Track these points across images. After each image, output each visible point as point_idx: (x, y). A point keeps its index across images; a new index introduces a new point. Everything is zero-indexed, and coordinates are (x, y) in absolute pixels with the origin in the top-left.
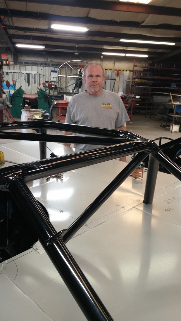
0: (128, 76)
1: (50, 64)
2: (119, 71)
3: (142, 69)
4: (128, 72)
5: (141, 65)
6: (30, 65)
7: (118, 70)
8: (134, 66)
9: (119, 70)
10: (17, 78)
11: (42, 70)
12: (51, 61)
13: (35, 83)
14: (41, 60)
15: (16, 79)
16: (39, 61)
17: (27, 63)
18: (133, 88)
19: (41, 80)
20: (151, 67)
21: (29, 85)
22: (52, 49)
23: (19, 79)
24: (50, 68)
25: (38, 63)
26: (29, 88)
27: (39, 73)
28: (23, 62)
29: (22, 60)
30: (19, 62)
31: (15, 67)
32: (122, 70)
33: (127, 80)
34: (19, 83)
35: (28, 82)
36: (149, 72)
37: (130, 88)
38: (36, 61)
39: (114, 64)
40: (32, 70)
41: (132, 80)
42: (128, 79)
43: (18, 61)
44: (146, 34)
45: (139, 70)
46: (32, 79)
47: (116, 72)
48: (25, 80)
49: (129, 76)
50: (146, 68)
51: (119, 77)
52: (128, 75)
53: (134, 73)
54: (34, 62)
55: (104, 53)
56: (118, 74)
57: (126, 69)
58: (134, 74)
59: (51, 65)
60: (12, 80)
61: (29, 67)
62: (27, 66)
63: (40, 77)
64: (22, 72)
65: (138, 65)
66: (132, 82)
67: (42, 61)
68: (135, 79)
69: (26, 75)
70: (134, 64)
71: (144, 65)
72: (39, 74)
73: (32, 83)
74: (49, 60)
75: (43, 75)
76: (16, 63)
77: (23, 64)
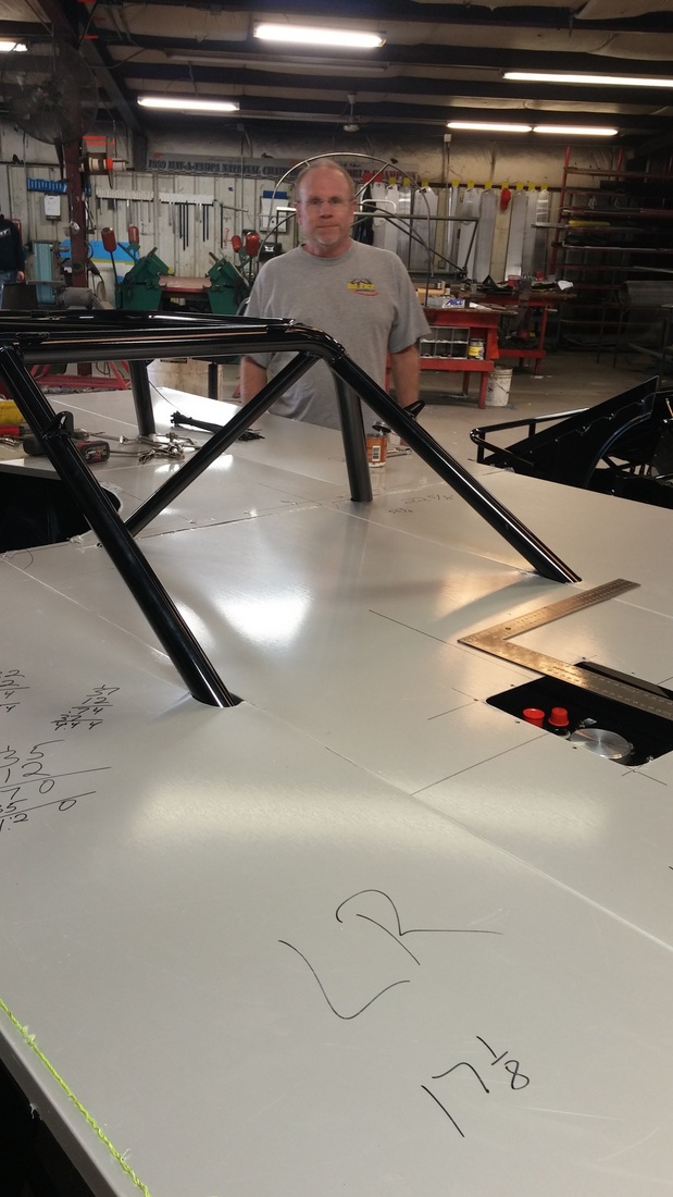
0: (544, 211)
1: (261, 169)
2: (511, 190)
3: (596, 182)
4: (544, 192)
5: (594, 167)
6: (189, 174)
7: (505, 186)
8: (567, 170)
9: (511, 187)
10: (146, 222)
11: (230, 189)
12: (265, 156)
13: (206, 236)
14: (230, 152)
15: (140, 223)
16: (221, 159)
17: (179, 167)
18: (560, 253)
19: (228, 225)
20: (630, 174)
21: (186, 244)
22: (267, 112)
23: (152, 223)
24: (260, 182)
25: (216, 163)
26: (186, 256)
27: (220, 200)
28: (164, 163)
29: (162, 154)
30: (151, 162)
31: (139, 180)
32: (520, 187)
33: (538, 224)
34: (152, 237)
35: (183, 233)
36: (620, 192)
37: (550, 254)
38: (212, 158)
39: (493, 163)
40: (196, 191)
41: (555, 224)
42: (541, 219)
43: (150, 157)
44: (599, 49)
45: (586, 185)
46: (197, 223)
47: (498, 192)
48: (171, 228)
49: (547, 208)
50: (612, 179)
51: (508, 211)
52: (544, 205)
53: (567, 197)
54: (204, 161)
55: (454, 125)
56: (505, 203)
57: (538, 182)
58: (566, 202)
59: (264, 172)
60: (128, 226)
61: (185, 181)
62: (180, 177)
63: (225, 216)
64: (163, 197)
65: (582, 165)
66: (559, 230)
67: (233, 158)
68: (568, 217)
69: (177, 207)
70: (567, 163)
71: (605, 166)
72: (221, 205)
73: (196, 236)
74: (257, 155)
75: (236, 210)
76: (140, 164)
77: (166, 169)
